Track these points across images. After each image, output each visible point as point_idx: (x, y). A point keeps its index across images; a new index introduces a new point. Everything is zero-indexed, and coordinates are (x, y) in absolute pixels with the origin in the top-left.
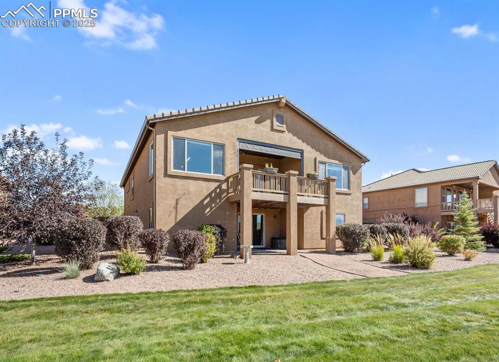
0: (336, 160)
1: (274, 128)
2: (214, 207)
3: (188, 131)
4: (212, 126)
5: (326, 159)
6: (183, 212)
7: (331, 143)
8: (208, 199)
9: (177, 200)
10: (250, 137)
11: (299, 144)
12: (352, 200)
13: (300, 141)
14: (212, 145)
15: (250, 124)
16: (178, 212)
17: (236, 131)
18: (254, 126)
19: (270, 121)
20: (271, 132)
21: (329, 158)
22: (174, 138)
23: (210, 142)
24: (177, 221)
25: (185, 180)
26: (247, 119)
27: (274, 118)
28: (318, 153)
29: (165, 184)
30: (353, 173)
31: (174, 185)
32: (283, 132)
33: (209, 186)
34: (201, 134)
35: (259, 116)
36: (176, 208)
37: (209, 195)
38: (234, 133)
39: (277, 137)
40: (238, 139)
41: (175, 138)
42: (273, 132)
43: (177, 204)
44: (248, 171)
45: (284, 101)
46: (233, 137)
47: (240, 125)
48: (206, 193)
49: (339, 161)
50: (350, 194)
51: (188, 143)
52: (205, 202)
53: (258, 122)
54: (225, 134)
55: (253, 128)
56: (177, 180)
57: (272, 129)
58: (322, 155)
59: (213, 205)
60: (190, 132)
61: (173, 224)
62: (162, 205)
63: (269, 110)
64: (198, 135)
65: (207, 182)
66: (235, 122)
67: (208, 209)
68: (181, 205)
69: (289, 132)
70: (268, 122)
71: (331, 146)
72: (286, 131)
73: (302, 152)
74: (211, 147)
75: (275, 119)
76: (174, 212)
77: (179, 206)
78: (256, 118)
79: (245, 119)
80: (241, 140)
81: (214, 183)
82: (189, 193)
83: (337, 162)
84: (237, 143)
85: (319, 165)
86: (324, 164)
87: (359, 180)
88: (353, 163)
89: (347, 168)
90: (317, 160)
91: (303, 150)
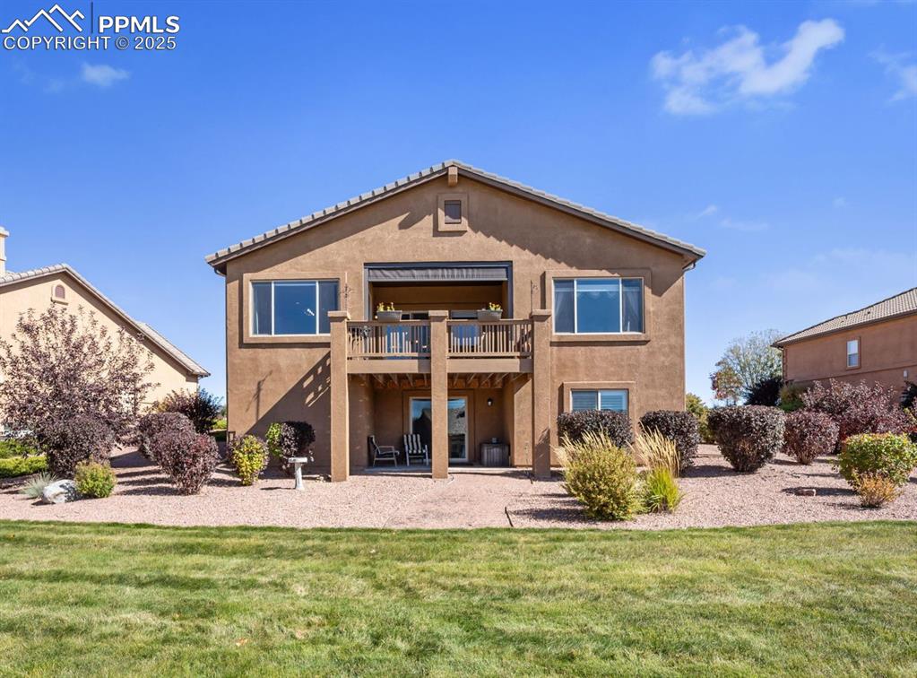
0: (601, 269)
1: (440, 230)
2: (321, 391)
3: (276, 267)
4: (317, 250)
5: (573, 272)
6: (269, 402)
7: (585, 234)
8: (311, 378)
9: (259, 383)
10: (389, 257)
11: (501, 250)
12: (652, 354)
13: (504, 243)
14: (317, 284)
15: (389, 233)
16: (261, 404)
17: (361, 251)
18: (398, 234)
19: (432, 217)
20: (435, 238)
21: (581, 266)
22: (253, 284)
23: (313, 281)
24: (260, 417)
25: (272, 350)
26: (384, 224)
27: (439, 210)
28: (551, 261)
29: (241, 359)
30: (653, 293)
31: (254, 360)
32: (461, 233)
33: (312, 355)
34: (297, 269)
35: (407, 214)
36: (258, 397)
37: (313, 371)
38: (358, 255)
39: (447, 246)
40: (365, 264)
41: (255, 283)
42: (439, 238)
43: (259, 389)
44: (338, 323)
45: (453, 172)
46: (356, 262)
47: (369, 239)
48: (306, 368)
49: (608, 269)
50: (645, 342)
51: (275, 287)
52: (305, 384)
53: (404, 226)
54: (340, 259)
55: (396, 238)
56: (260, 350)
57: (437, 233)
58: (563, 264)
59: (320, 388)
60: (280, 269)
61: (254, 423)
62: (236, 392)
63: (429, 195)
64: (293, 270)
65: (309, 350)
66: (360, 235)
67: (311, 396)
68: (267, 391)
69: (475, 230)
70: (428, 220)
71: (588, 241)
72: (468, 229)
73: (508, 266)
74: (315, 287)
75: (441, 213)
76: (254, 404)
77: (262, 392)
78: (402, 218)
79: (379, 226)
80: (370, 266)
81: (321, 349)
82: (279, 370)
83: (605, 273)
84: (363, 272)
85: (552, 289)
86: (568, 282)
87: (677, 307)
88: (654, 269)
89: (638, 284)
90: (547, 276)
91: (512, 262)
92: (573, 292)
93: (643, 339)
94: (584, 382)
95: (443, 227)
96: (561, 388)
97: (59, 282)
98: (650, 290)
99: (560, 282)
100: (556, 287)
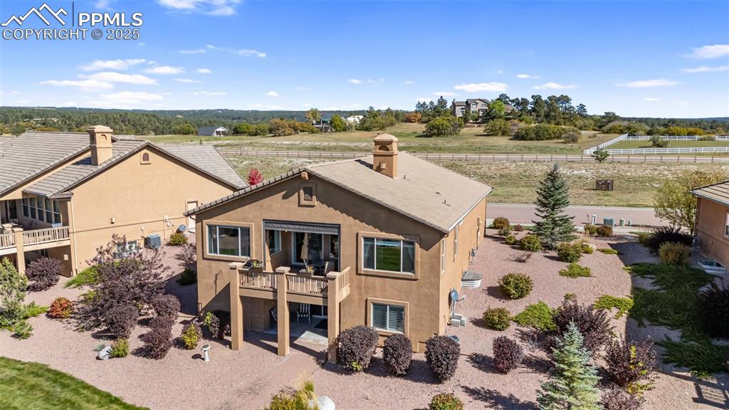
0: (392, 233)
1: (301, 203)
3: (219, 217)
5: (374, 234)
6: (221, 286)
7: (382, 211)
9: (216, 276)
10: (276, 217)
11: (335, 217)
12: (419, 287)
14: (239, 229)
15: (275, 202)
16: (217, 287)
17: (261, 212)
18: (281, 202)
20: (299, 208)
22: (208, 225)
23: (237, 227)
24: (218, 292)
25: (218, 262)
29: (203, 265)
30: (422, 248)
32: (313, 206)
34: (229, 220)
35: (286, 192)
36: (216, 283)
38: (260, 214)
39: (305, 213)
40: (263, 220)
42: (301, 208)
43: (216, 279)
46: (258, 218)
47: (266, 205)
49: (398, 234)
50: (415, 280)
51: (219, 228)
53: (285, 197)
54: (251, 216)
55: (279, 206)
56: (212, 262)
57: (300, 205)
60: (221, 219)
61: (214, 296)
63: (296, 183)
64: (227, 220)
66: (259, 203)
68: (219, 280)
69: (322, 203)
70: (296, 196)
71: (384, 216)
72: (317, 203)
73: (338, 227)
75: (302, 191)
76: (214, 286)
78: (284, 193)
80: (266, 221)
82: (221, 273)
83: (394, 236)
84: (262, 224)
85: (362, 242)
86: (372, 239)
87: (436, 260)
88: (422, 236)
89: (412, 243)
90: (359, 235)
91: (339, 225)
92: (374, 245)
93: (414, 278)
94: (380, 300)
95: (303, 202)
96: (366, 301)
97: (145, 151)
98: (419, 246)
99: (366, 239)
100: (365, 241)
